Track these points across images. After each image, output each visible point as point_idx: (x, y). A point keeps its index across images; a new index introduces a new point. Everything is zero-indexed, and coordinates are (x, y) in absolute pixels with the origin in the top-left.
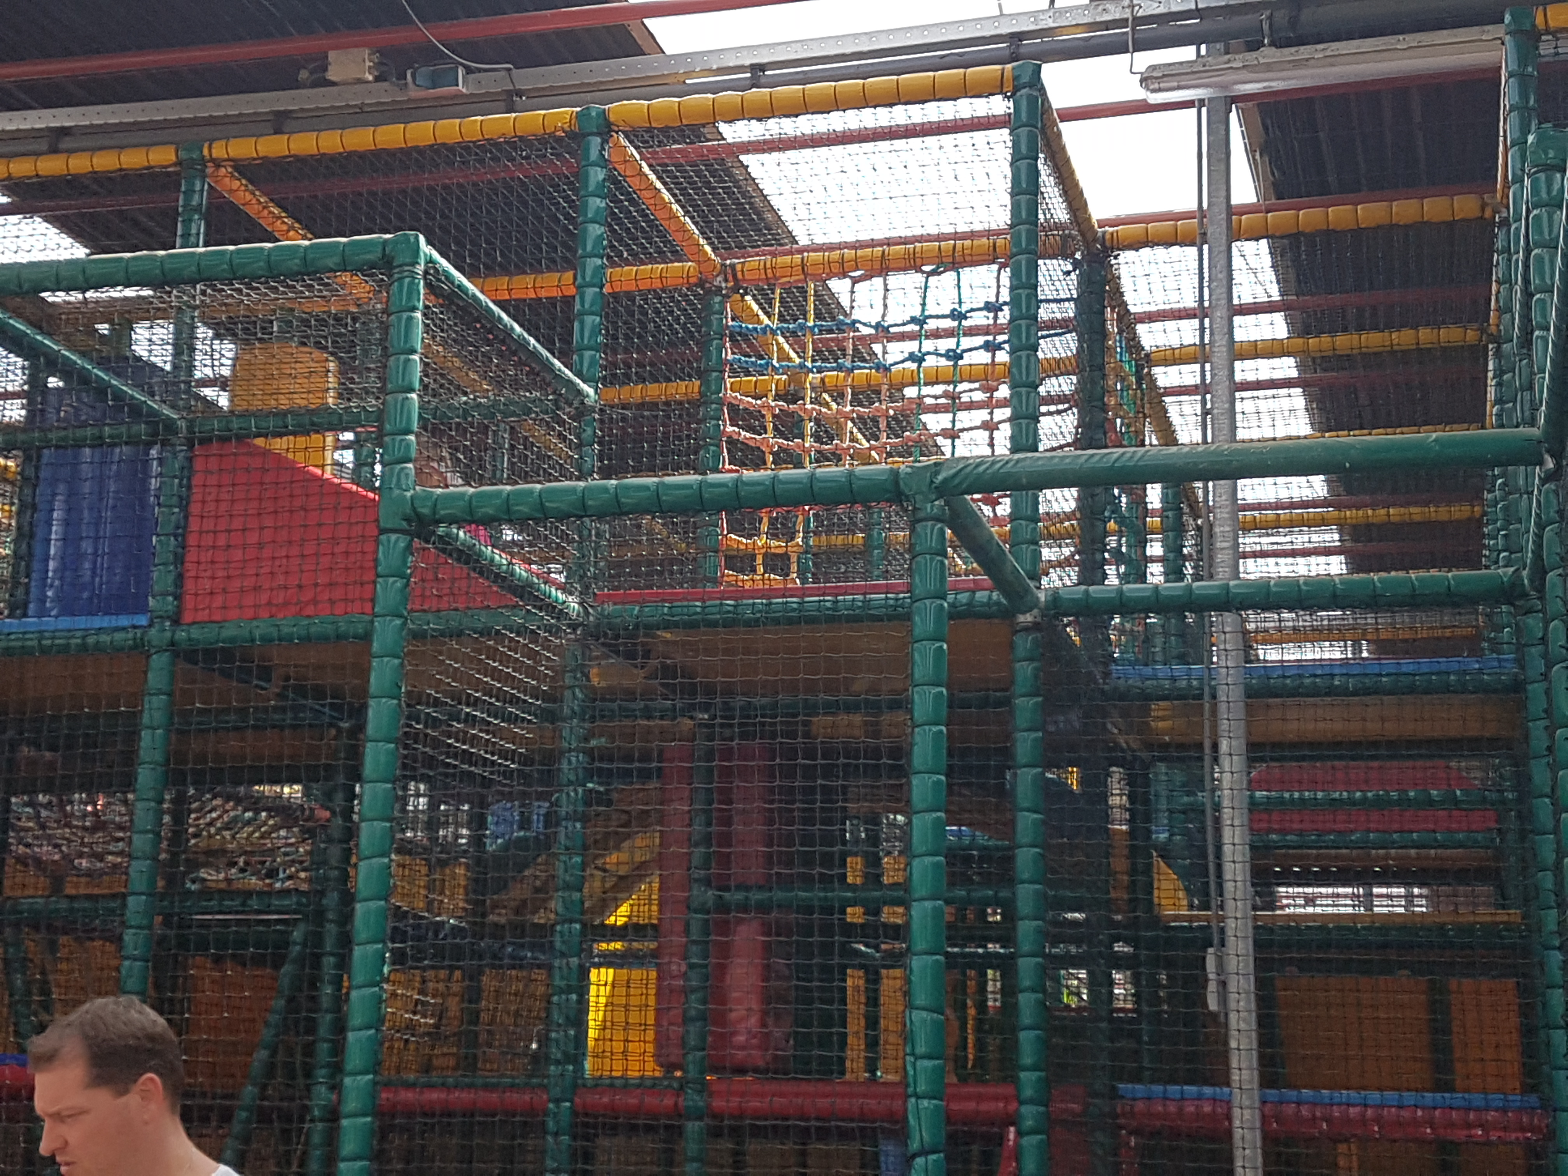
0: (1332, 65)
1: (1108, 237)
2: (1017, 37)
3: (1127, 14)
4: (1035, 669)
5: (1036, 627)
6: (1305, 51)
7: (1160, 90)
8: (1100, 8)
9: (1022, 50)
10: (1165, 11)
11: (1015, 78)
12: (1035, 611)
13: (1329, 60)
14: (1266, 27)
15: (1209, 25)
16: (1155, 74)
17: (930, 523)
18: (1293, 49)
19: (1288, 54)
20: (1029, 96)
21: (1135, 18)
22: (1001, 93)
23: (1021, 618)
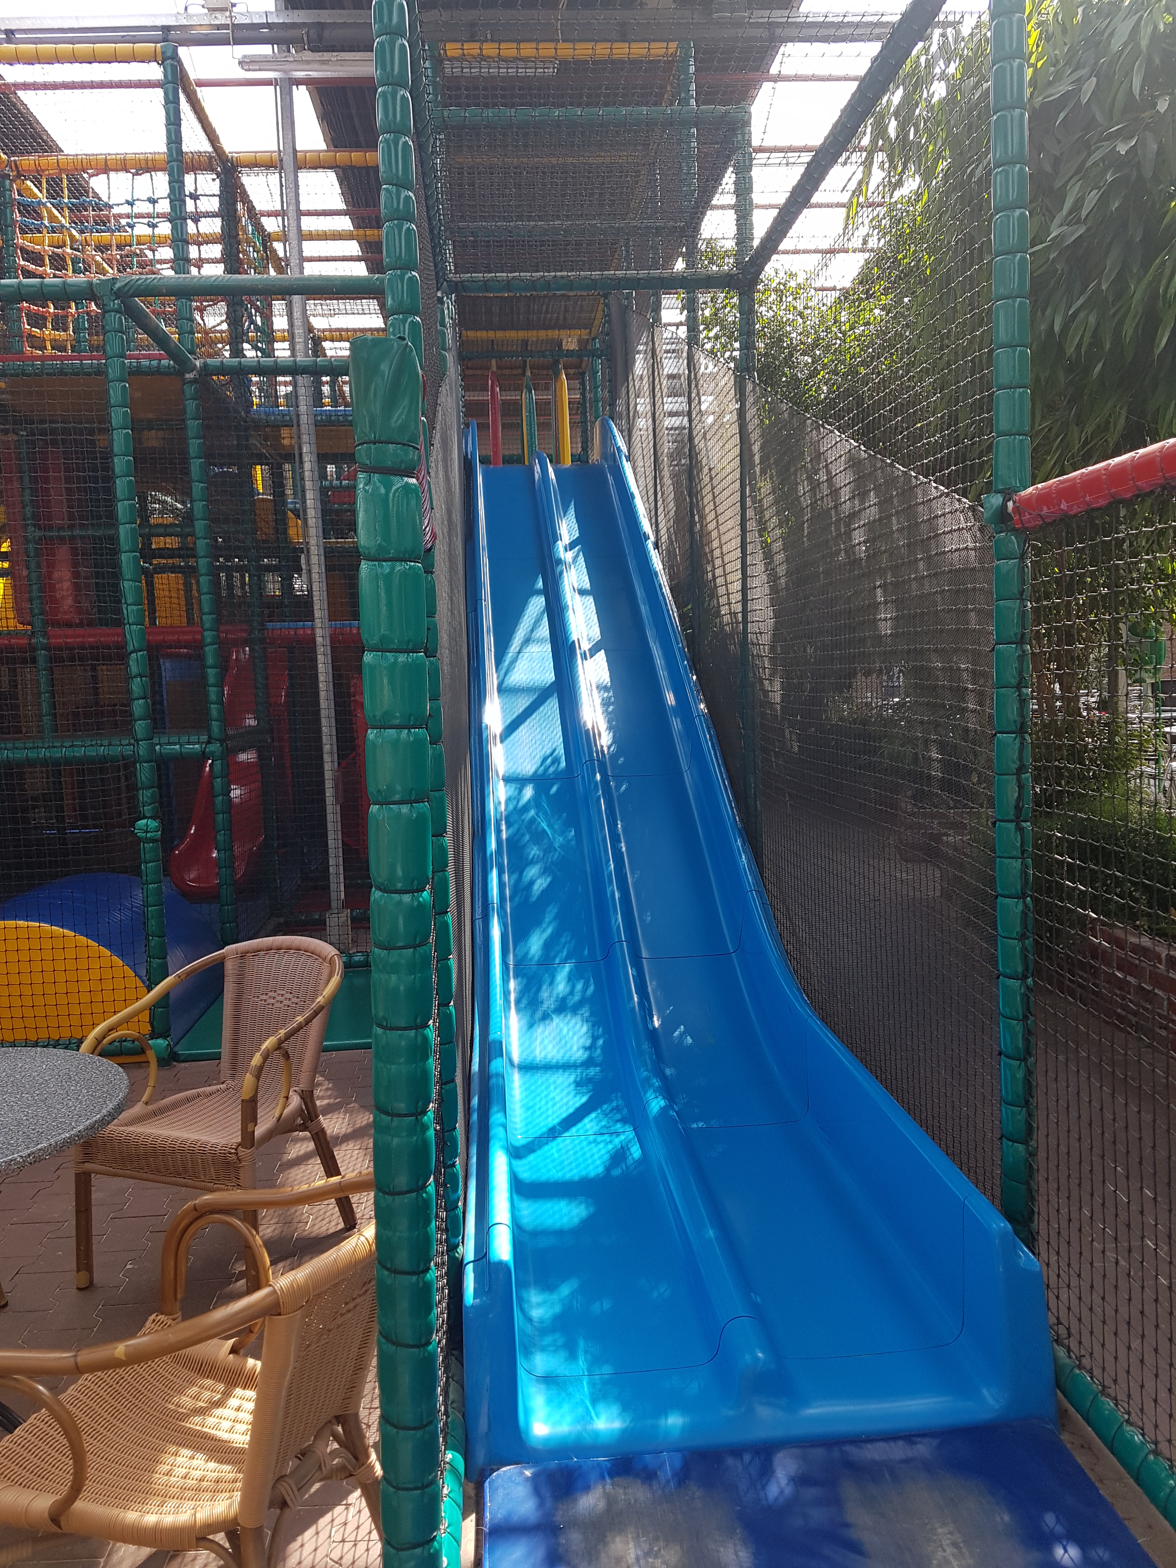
0: (342, 66)
1: (234, 159)
2: (166, 29)
3: (229, 22)
4: (196, 405)
5: (195, 381)
6: (327, 56)
7: (249, 70)
8: (213, 16)
9: (170, 37)
10: (249, 22)
11: (163, 53)
12: (194, 372)
13: (339, 62)
14: (305, 38)
15: (275, 33)
16: (246, 60)
17: (113, 314)
18: (320, 54)
19: (318, 56)
20: (172, 65)
21: (233, 24)
22: (156, 61)
23: (187, 376)
